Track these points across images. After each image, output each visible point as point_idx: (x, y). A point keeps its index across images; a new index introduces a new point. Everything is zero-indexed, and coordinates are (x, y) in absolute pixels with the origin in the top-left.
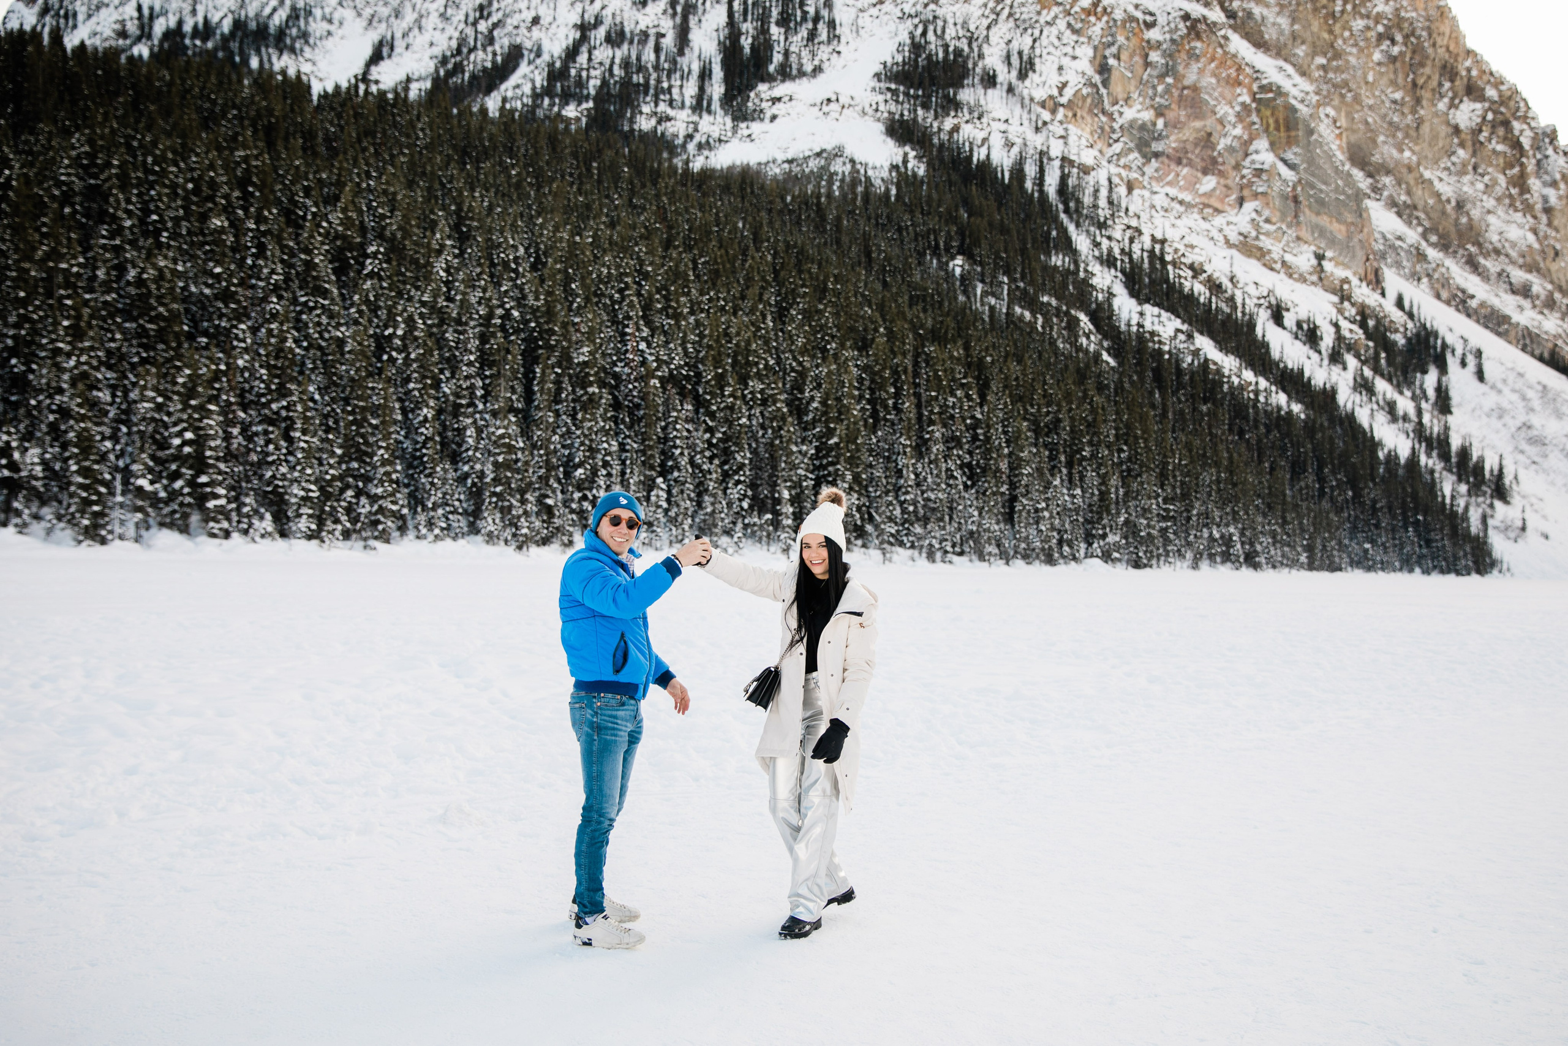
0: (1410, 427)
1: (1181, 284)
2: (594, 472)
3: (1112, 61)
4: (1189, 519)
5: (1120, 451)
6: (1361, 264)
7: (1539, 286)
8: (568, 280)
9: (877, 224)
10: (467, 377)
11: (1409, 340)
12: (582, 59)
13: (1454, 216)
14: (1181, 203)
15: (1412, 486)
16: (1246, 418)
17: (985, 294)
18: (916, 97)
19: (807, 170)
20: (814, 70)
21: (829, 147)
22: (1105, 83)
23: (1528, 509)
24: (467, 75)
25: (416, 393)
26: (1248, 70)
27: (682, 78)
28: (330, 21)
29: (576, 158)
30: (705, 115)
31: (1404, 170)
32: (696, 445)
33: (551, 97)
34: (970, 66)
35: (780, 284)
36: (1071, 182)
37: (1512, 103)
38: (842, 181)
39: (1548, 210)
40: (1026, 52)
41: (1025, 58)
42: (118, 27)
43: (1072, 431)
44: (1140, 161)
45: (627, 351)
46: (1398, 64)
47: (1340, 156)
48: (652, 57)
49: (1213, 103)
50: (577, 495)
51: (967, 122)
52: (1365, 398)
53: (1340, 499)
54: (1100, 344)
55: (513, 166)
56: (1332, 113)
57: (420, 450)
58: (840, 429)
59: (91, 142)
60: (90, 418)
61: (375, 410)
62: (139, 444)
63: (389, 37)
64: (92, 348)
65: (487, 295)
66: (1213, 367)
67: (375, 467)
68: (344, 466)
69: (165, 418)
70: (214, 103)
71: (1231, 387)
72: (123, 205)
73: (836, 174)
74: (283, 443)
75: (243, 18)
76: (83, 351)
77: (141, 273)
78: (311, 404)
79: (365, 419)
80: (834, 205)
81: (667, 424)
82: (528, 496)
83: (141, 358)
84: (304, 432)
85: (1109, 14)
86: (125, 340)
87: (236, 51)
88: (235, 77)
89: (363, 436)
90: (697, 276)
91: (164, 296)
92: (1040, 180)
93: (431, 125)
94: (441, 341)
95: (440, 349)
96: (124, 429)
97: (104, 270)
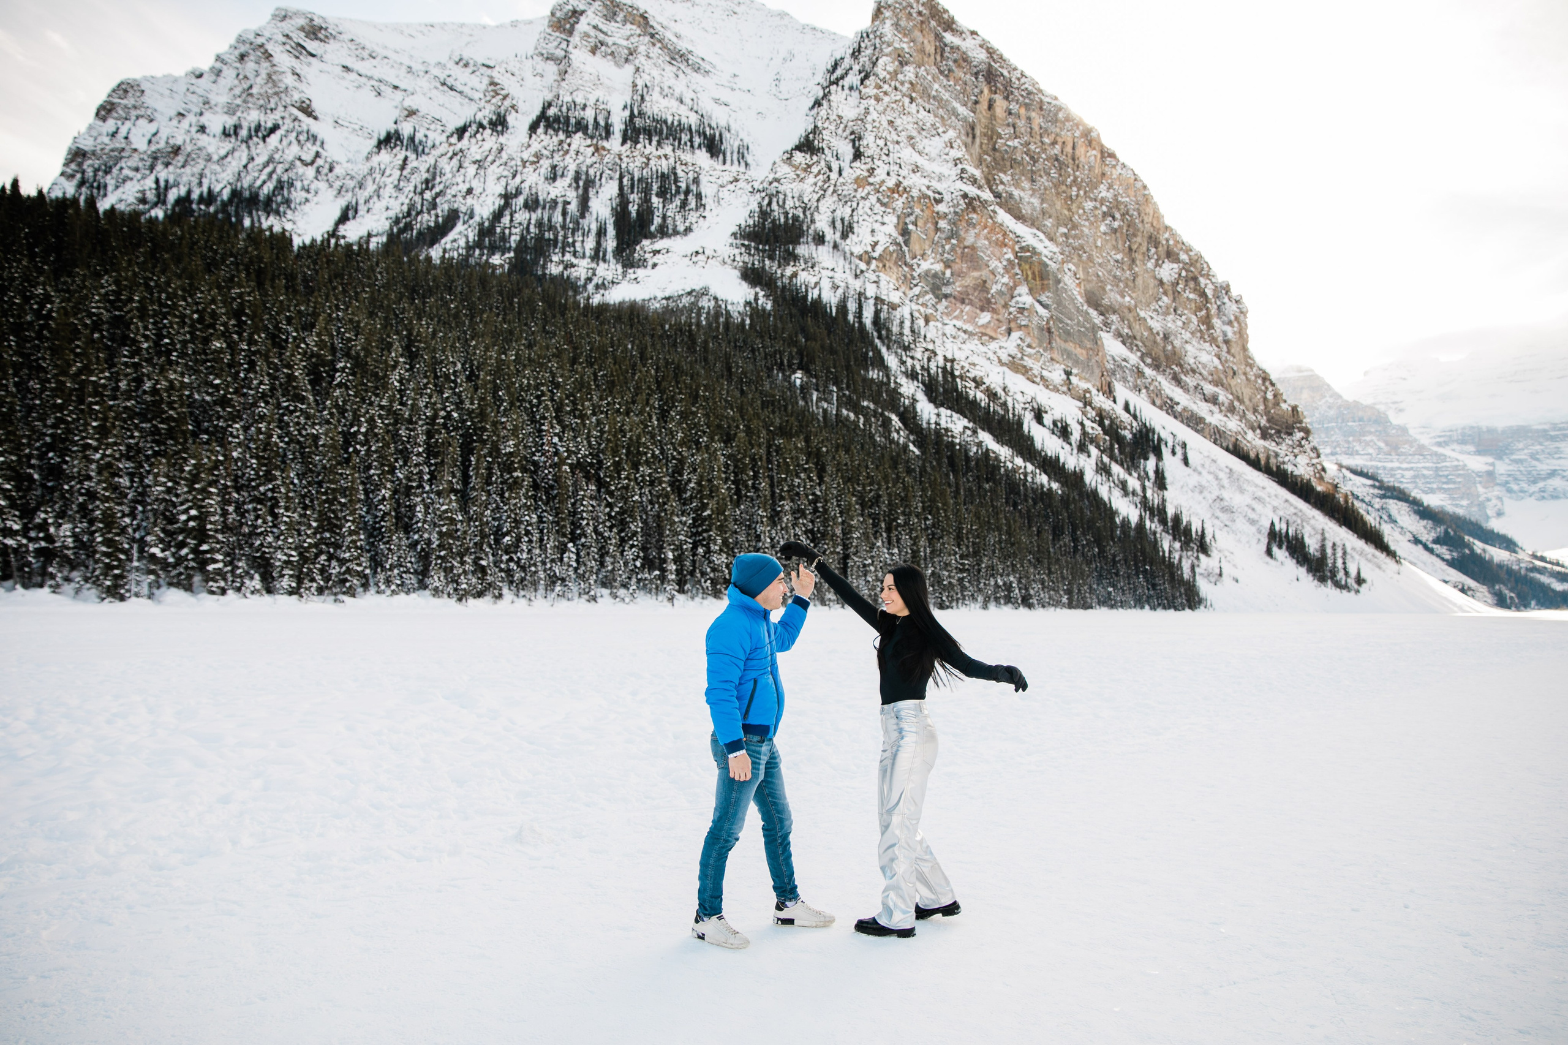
0: (1137, 500)
1: (967, 392)
2: (519, 539)
3: (911, 227)
4: (979, 571)
5: (926, 519)
6: (1098, 379)
7: (1223, 397)
8: (496, 388)
9: (736, 346)
10: (416, 465)
11: (1134, 435)
12: (506, 220)
13: (1162, 344)
14: (965, 332)
15: (1142, 545)
16: (1018, 493)
17: (819, 400)
18: (764, 251)
19: (681, 305)
20: (686, 230)
21: (697, 288)
22: (906, 243)
23: (1223, 560)
24: (415, 232)
25: (376, 477)
26: (1011, 235)
27: (583, 235)
28: (308, 191)
29: (501, 295)
30: (601, 263)
31: (1126, 311)
32: (598, 517)
33: (481, 249)
34: (805, 228)
35: (662, 392)
36: (883, 315)
37: (1198, 265)
38: (708, 313)
39: (1227, 342)
40: (847, 219)
41: (846, 223)
42: (139, 195)
43: (890, 504)
44: (934, 300)
45: (543, 444)
46: (1118, 234)
47: (1080, 299)
48: (560, 219)
49: (986, 258)
50: (505, 558)
51: (803, 270)
52: (1104, 478)
53: (1089, 554)
54: (907, 437)
55: (452, 301)
56: (1073, 268)
57: (379, 523)
58: (712, 504)
59: (117, 282)
60: (112, 499)
61: (343, 492)
62: (152, 520)
63: (354, 203)
64: (115, 444)
65: (433, 401)
66: (992, 455)
67: (344, 537)
68: (318, 536)
69: (174, 499)
70: (216, 252)
71: (1006, 470)
72: (142, 331)
73: (703, 308)
74: (269, 518)
75: (239, 188)
76: (108, 445)
77: (155, 384)
78: (291, 487)
79: (335, 499)
80: (702, 332)
81: (576, 501)
82: (466, 558)
83: (155, 451)
84: (287, 509)
85: (908, 193)
86: (142, 437)
87: (233, 213)
88: (232, 232)
89: (334, 512)
90: (597, 386)
91: (174, 402)
92: (859, 314)
93: (387, 269)
94: (396, 437)
95: (395, 443)
96: (140, 508)
97: (125, 382)
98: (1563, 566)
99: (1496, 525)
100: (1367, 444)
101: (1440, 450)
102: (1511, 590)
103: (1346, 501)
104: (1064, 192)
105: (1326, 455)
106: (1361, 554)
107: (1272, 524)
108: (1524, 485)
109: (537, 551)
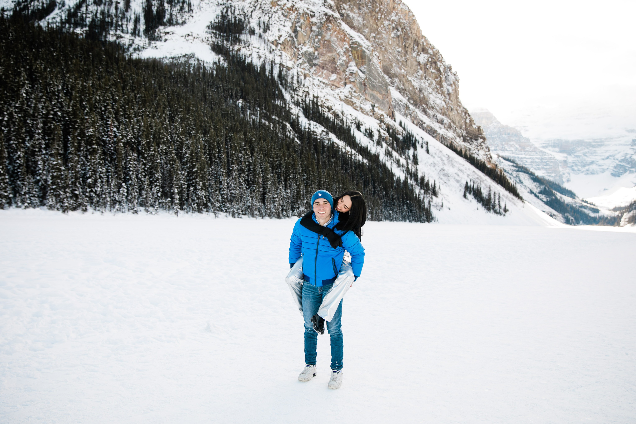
0: (404, 169)
1: (324, 114)
2: (96, 181)
3: (298, 29)
5: (304, 176)
6: (387, 110)
7: (446, 121)
8: (82, 101)
9: (208, 85)
10: (38, 139)
11: (404, 138)
12: (83, 9)
13: (418, 94)
14: (324, 83)
15: (406, 191)
16: (347, 164)
17: (251, 114)
18: (223, 36)
19: (180, 62)
20: (183, 23)
21: (188, 53)
22: (296, 37)
23: (443, 199)
24: (30, 11)
25: (14, 145)
26: (348, 36)
27: (127, 21)
29: (82, 50)
30: (137, 37)
31: (402, 77)
32: (138, 170)
33: (70, 24)
34: (245, 26)
35: (171, 107)
36: (283, 73)
37: (437, 56)
38: (194, 67)
39: (449, 94)
40: (266, 22)
41: (266, 25)
43: (286, 168)
44: (309, 67)
45: (108, 131)
46: (400, 38)
47: (380, 70)
48: (114, 11)
49: (335, 47)
50: (88, 190)
51: (243, 47)
52: (389, 158)
53: (381, 195)
54: (294, 135)
55: (54, 52)
56: (377, 54)
57: (17, 170)
58: (198, 165)
65: (46, 105)
66: (336, 145)
71: (342, 153)
73: (191, 64)
80: (191, 77)
81: (127, 161)
82: (67, 190)
85: (298, 11)
90: (137, 102)
92: (271, 72)
93: (15, 31)
94: (25, 123)
95: (25, 127)
98: (594, 205)
99: (567, 186)
100: (511, 146)
101: (543, 150)
102: (572, 216)
103: (501, 173)
104: (374, 15)
105: (492, 151)
106: (507, 197)
107: (467, 183)
108: (580, 167)
109: (106, 187)
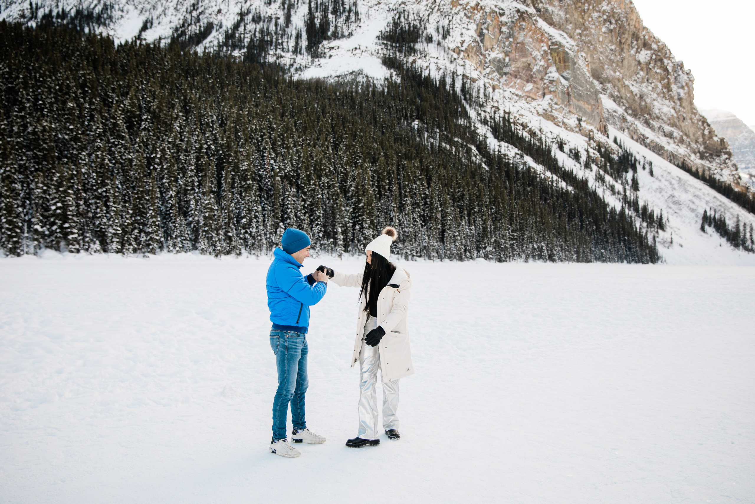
0: (621, 197)
1: (517, 132)
2: (251, 220)
3: (485, 31)
4: (523, 239)
5: (492, 208)
6: (598, 123)
7: (676, 133)
8: (237, 131)
9: (379, 105)
10: (190, 177)
11: (620, 158)
12: (241, 29)
13: (639, 102)
14: (517, 95)
15: (622, 224)
16: (547, 193)
17: (429, 137)
18: (396, 47)
19: (346, 81)
20: (349, 35)
21: (356, 70)
22: (482, 41)
23: (673, 233)
24: (187, 36)
25: (167, 184)
26: (546, 35)
27: (288, 38)
28: (122, 11)
29: (239, 75)
30: (299, 55)
31: (617, 81)
32: (298, 207)
33: (227, 47)
34: (420, 33)
35: (335, 133)
36: (467, 86)
37: (663, 51)
38: (362, 85)
39: (680, 99)
40: (446, 26)
41: (445, 29)
42: (20, 13)
43: (470, 200)
44: (498, 76)
45: (265, 164)
46: (613, 33)
47: (588, 74)
48: (274, 28)
49: (531, 50)
50: (243, 231)
51: (419, 58)
52: (600, 184)
53: (590, 230)
54: (481, 160)
55: (210, 78)
56: (584, 55)
57: (169, 211)
58: (364, 200)
59: (9, 66)
60: (11, 197)
61: (147, 192)
62: (35, 209)
63: (150, 19)
64: (12, 164)
65: (199, 138)
66: (532, 170)
67: (148, 219)
68: (133, 219)
69: (48, 197)
70: (68, 48)
71: (541, 179)
72: (25, 96)
73: (360, 82)
74: (104, 208)
75: (81, 9)
76: (7, 165)
77: (34, 129)
78: (117, 190)
79: (143, 197)
80: (359, 97)
81: (284, 198)
82: (220, 232)
83: (36, 168)
84: (114, 203)
85: (483, 10)
86: (27, 160)
87: (78, 24)
88: (78, 37)
89: (142, 204)
90: (297, 130)
91: (46, 139)
92: (453, 85)
93: (171, 59)
94: (178, 160)
95: (178, 164)
96: (28, 202)
97: (16, 127)
104: (580, 7)
105: (742, 169)
107: (705, 212)
109: (262, 228)
